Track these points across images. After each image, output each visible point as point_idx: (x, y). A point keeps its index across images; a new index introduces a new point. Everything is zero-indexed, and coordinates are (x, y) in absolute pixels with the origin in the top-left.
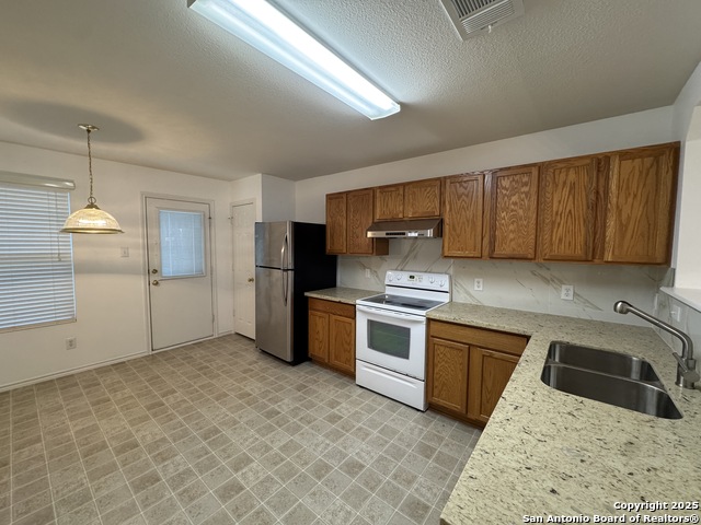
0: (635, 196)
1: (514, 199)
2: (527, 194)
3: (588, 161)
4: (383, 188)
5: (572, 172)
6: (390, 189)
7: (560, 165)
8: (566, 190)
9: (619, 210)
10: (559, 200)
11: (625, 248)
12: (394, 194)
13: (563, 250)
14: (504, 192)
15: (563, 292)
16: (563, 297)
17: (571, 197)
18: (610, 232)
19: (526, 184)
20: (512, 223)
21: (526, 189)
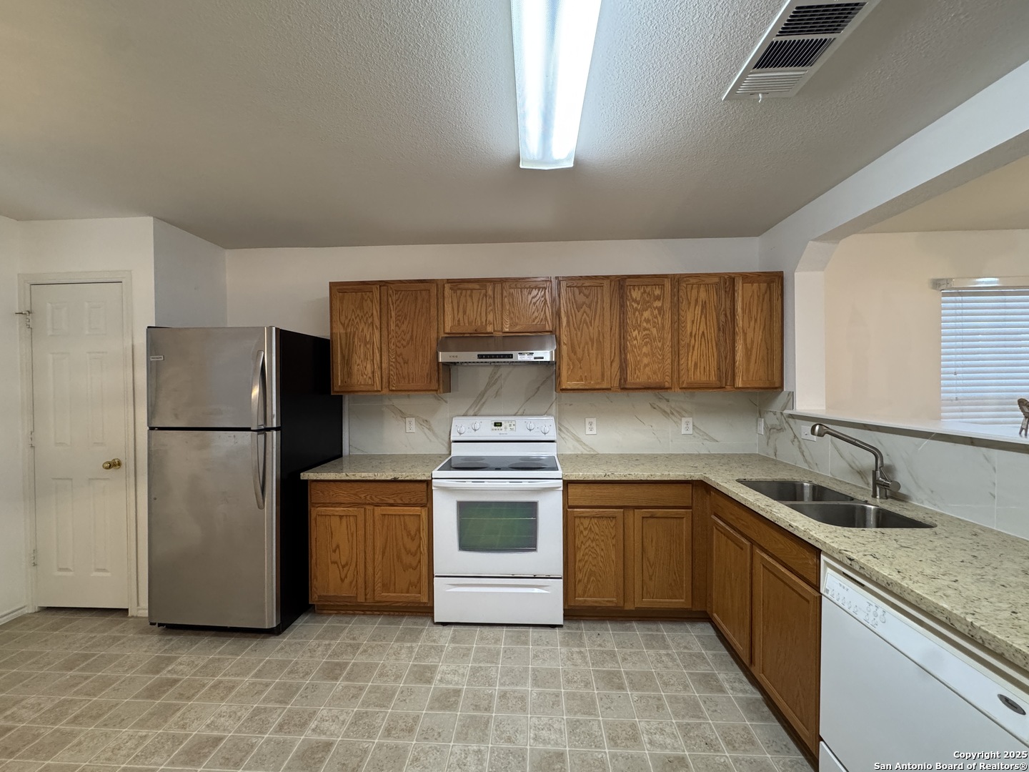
0: (756, 320)
1: (646, 314)
2: (660, 309)
3: (716, 280)
4: (457, 284)
5: (702, 289)
6: (471, 286)
7: (692, 281)
8: (699, 309)
9: (745, 334)
10: (692, 318)
11: (751, 373)
12: (476, 295)
13: (700, 377)
14: (635, 305)
15: (684, 426)
16: (684, 432)
17: (703, 319)
18: (740, 356)
19: (658, 298)
20: (646, 344)
21: (658, 304)
